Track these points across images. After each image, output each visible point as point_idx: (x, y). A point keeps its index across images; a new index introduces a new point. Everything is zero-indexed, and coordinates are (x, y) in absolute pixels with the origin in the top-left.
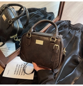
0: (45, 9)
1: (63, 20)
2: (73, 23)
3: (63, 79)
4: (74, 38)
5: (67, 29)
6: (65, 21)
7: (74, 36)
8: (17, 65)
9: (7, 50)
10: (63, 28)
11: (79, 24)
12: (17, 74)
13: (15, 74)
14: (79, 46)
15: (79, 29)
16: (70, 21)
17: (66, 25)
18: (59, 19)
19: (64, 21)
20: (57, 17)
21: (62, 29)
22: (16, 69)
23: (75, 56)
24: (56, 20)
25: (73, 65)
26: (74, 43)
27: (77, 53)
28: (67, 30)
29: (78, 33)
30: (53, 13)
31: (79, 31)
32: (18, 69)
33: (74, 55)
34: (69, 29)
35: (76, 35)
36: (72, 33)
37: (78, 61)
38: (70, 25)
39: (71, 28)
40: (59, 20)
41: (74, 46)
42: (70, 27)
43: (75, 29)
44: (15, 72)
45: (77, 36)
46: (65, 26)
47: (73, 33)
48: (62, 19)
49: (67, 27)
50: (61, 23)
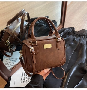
1: (67, 27)
2: (77, 30)
6: (69, 28)
7: (80, 43)
10: (67, 36)
11: (84, 31)
13: (21, 82)
14: (85, 53)
15: (84, 35)
16: (73, 28)
17: (70, 32)
18: (62, 26)
19: (67, 29)
20: (60, 25)
21: (65, 37)
23: (82, 64)
24: (59, 28)
26: (80, 51)
28: (71, 37)
29: (84, 40)
30: (55, 21)
31: (85, 37)
33: (80, 63)
34: (73, 36)
35: (81, 42)
36: (76, 40)
37: (85, 70)
38: (74, 32)
40: (62, 28)
41: (80, 53)
42: (75, 34)
43: (80, 36)
44: (22, 80)
45: (82, 43)
46: (69, 34)
48: (65, 27)
49: (71, 34)
50: (64, 30)
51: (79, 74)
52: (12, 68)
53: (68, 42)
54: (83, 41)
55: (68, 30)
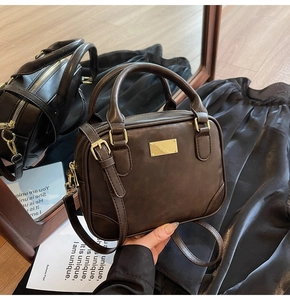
0: (158, 48)
1: (223, 79)
2: (256, 85)
3: (240, 284)
4: (265, 133)
5: (240, 106)
6: (230, 80)
7: (267, 127)
8: (75, 246)
9: (37, 197)
10: (226, 105)
11: (280, 87)
12: (76, 277)
13: (68, 276)
14: (287, 159)
15: (281, 102)
16: (245, 81)
17: (233, 93)
18: (207, 76)
19: (224, 82)
20: (200, 70)
21: (219, 111)
22: (72, 258)
23: (276, 196)
25: (272, 228)
26: (270, 153)
27: (282, 187)
28: (240, 108)
29: (280, 116)
30: (184, 59)
31: (283, 108)
32: (79, 258)
33: (272, 192)
34: (246, 104)
35: (273, 125)
36: (256, 118)
38: (247, 92)
39: (253, 103)
40: (208, 81)
41: (269, 160)
42: (251, 101)
43: (267, 105)
44: (69, 269)
45: (276, 126)
46: (231, 98)
47: (260, 118)
48: (218, 77)
49: (239, 100)
50: (215, 88)
51: (267, 227)
52: (47, 216)
53: (228, 127)
54: (279, 120)
55: (229, 88)
